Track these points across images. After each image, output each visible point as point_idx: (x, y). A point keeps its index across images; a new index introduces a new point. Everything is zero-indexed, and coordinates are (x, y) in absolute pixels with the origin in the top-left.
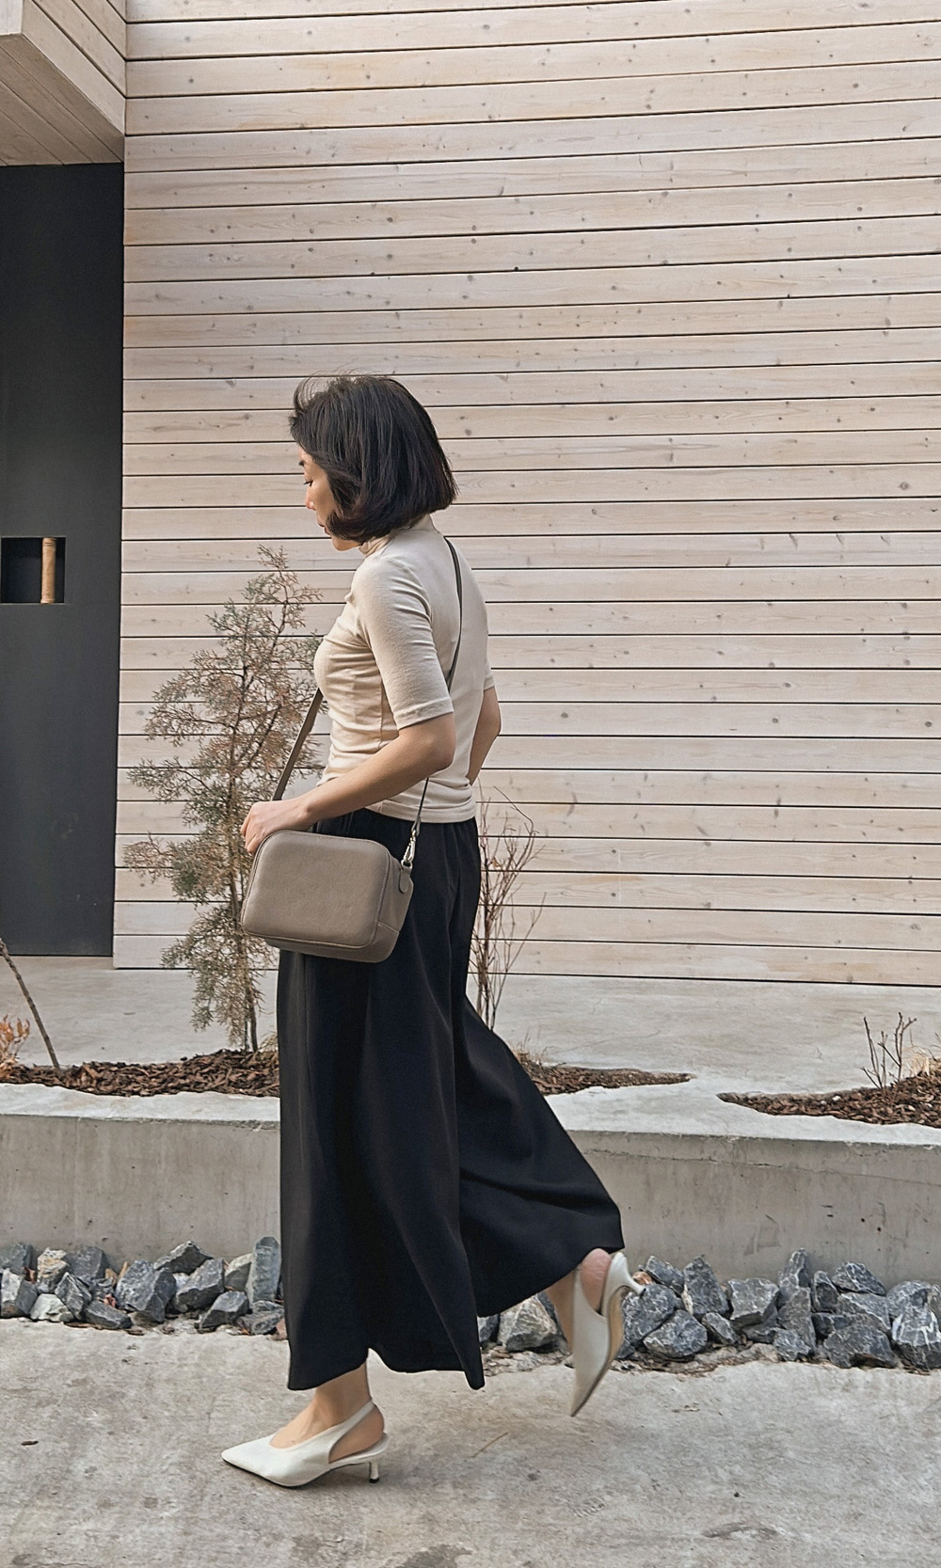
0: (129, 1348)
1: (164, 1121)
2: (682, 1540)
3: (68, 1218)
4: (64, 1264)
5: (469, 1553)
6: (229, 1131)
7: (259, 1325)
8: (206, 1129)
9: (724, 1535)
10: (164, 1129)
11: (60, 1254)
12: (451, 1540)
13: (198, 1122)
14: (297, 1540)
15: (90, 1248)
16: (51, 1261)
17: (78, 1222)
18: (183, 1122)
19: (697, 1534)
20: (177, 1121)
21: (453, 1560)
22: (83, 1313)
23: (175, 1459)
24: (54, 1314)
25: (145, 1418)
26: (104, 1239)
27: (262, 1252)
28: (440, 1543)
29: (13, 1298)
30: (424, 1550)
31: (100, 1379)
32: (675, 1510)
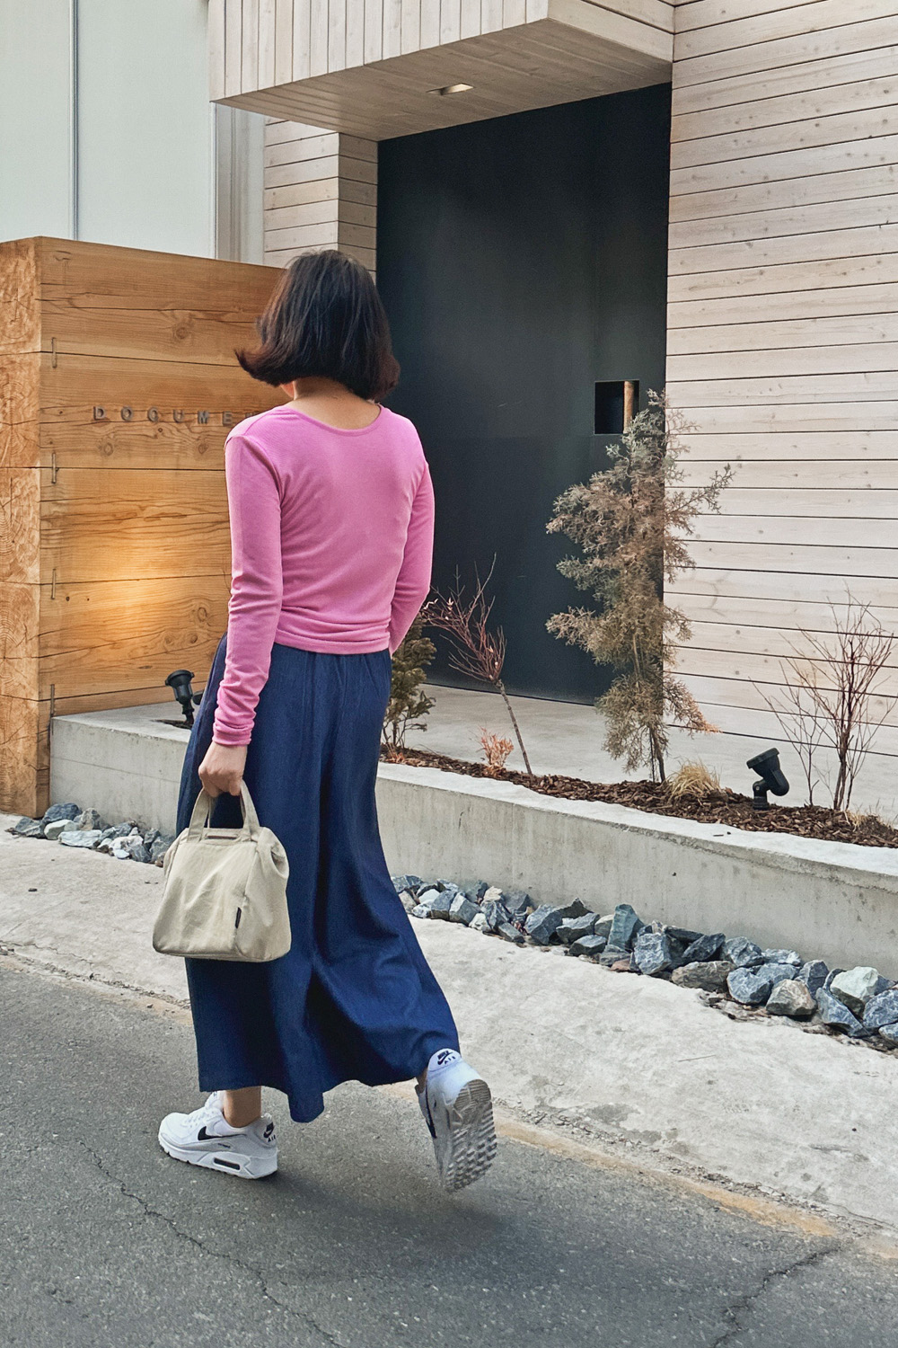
0: (509, 953)
1: (566, 815)
2: (791, 1144)
3: (508, 870)
4: (499, 897)
5: (639, 1113)
6: (608, 828)
7: (604, 959)
8: (593, 825)
9: (825, 1150)
10: (566, 821)
11: (499, 891)
12: (632, 1104)
13: (587, 819)
14: (535, 1078)
15: (520, 892)
16: (493, 894)
17: (514, 874)
18: (578, 817)
19: (806, 1144)
20: (574, 816)
21: (627, 1114)
22: (496, 927)
23: (488, 1015)
24: (479, 925)
25: (486, 990)
26: (530, 888)
27: (619, 913)
28: (623, 1103)
29: (456, 910)
30: (611, 1104)
31: (476, 964)
32: (799, 1127)
